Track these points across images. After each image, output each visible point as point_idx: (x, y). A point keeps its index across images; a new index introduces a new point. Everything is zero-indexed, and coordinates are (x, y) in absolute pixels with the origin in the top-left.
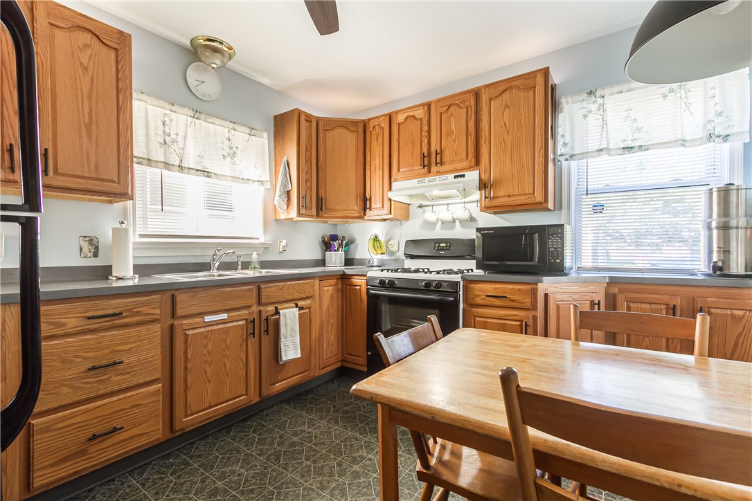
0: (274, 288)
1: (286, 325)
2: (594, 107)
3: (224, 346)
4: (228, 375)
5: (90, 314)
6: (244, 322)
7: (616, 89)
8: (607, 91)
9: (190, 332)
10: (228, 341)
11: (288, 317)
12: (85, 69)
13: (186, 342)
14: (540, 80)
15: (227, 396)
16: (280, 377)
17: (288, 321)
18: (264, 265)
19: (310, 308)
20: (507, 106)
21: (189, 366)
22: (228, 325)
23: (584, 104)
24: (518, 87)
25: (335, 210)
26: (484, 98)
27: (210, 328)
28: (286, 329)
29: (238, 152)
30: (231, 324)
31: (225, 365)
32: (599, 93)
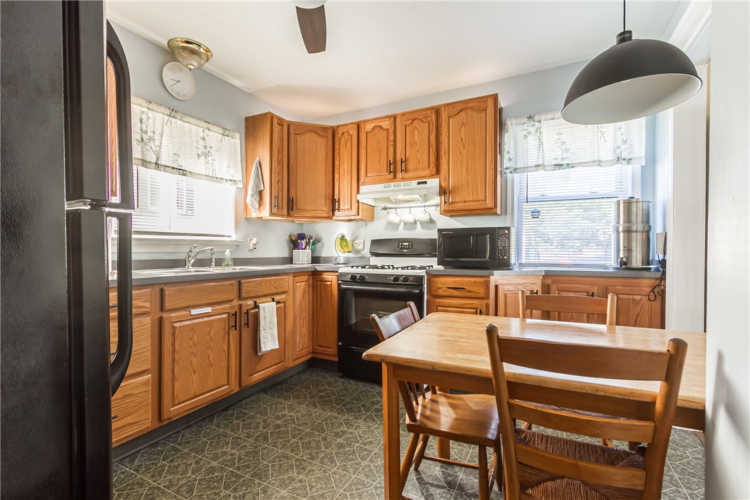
0: (253, 284)
1: (265, 318)
2: (532, 130)
3: (208, 338)
4: (211, 366)
6: (226, 316)
7: (550, 116)
8: (543, 117)
9: (177, 325)
10: (212, 334)
11: (267, 311)
13: (174, 334)
14: (490, 103)
15: (211, 386)
16: (258, 368)
17: (267, 315)
19: (285, 302)
20: (463, 124)
21: (176, 357)
22: (212, 318)
23: (525, 127)
24: (472, 108)
25: (305, 210)
26: (444, 115)
27: (196, 321)
28: (265, 322)
29: (212, 151)
30: (214, 318)
31: (209, 356)
32: (536, 118)
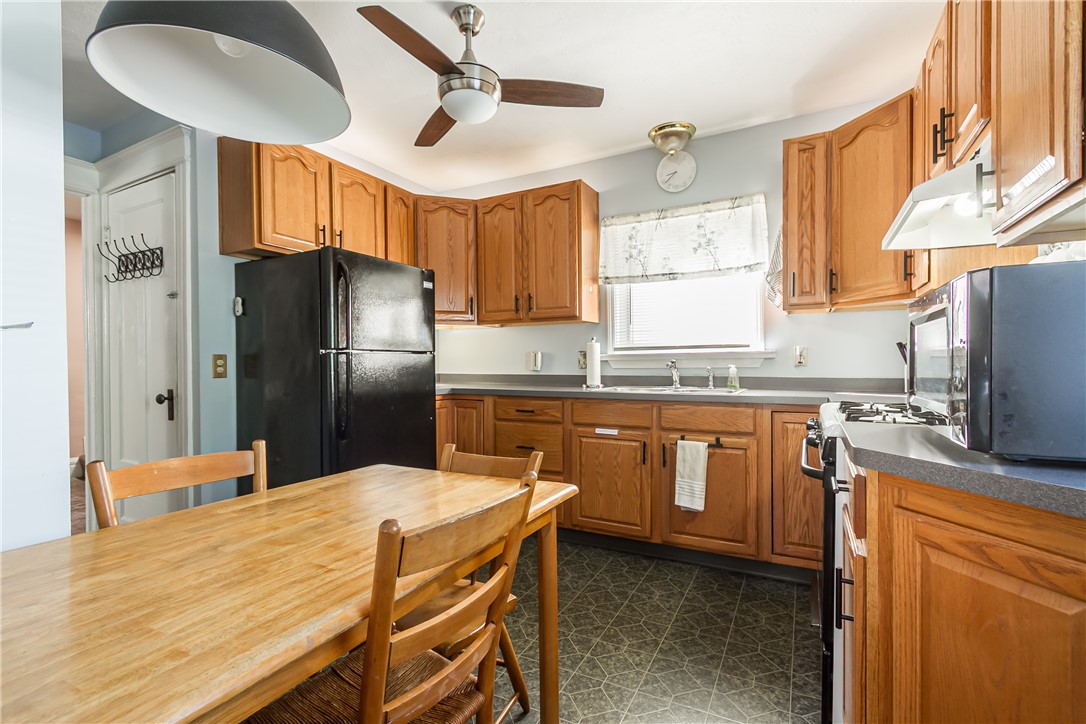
1: (684, 461)
3: (615, 463)
4: (619, 495)
5: (520, 409)
6: (637, 444)
9: (584, 440)
10: (619, 460)
11: (688, 451)
12: (551, 226)
13: (580, 447)
15: (619, 518)
16: (688, 528)
17: (689, 457)
18: (745, 382)
19: (746, 449)
21: (583, 471)
22: (619, 443)
27: (602, 441)
28: (684, 467)
30: (623, 443)
31: (616, 484)
